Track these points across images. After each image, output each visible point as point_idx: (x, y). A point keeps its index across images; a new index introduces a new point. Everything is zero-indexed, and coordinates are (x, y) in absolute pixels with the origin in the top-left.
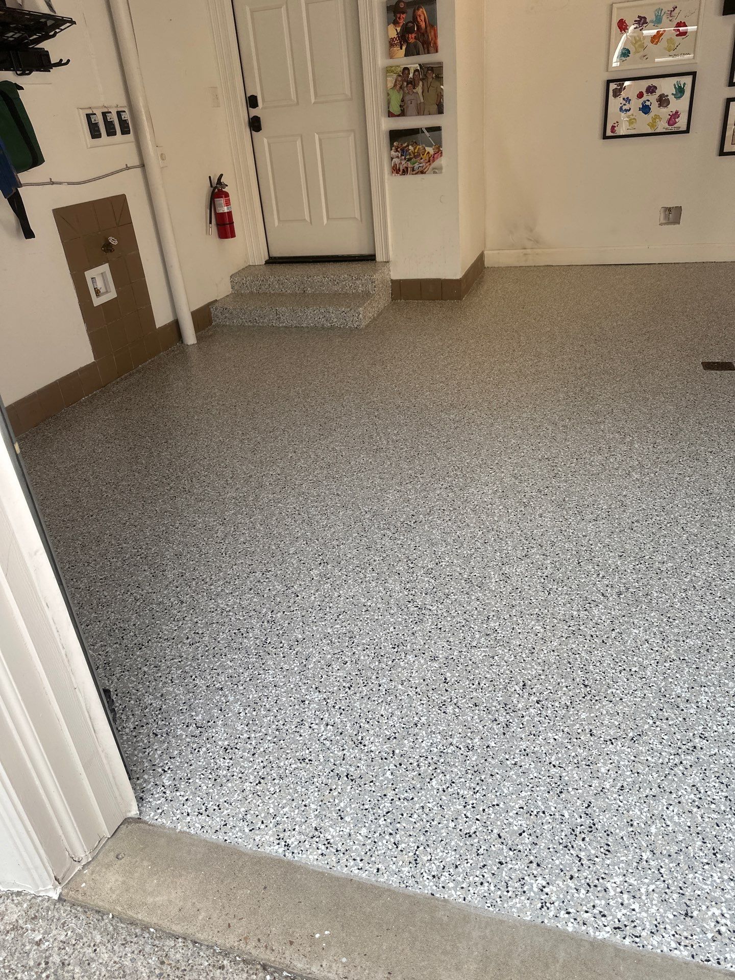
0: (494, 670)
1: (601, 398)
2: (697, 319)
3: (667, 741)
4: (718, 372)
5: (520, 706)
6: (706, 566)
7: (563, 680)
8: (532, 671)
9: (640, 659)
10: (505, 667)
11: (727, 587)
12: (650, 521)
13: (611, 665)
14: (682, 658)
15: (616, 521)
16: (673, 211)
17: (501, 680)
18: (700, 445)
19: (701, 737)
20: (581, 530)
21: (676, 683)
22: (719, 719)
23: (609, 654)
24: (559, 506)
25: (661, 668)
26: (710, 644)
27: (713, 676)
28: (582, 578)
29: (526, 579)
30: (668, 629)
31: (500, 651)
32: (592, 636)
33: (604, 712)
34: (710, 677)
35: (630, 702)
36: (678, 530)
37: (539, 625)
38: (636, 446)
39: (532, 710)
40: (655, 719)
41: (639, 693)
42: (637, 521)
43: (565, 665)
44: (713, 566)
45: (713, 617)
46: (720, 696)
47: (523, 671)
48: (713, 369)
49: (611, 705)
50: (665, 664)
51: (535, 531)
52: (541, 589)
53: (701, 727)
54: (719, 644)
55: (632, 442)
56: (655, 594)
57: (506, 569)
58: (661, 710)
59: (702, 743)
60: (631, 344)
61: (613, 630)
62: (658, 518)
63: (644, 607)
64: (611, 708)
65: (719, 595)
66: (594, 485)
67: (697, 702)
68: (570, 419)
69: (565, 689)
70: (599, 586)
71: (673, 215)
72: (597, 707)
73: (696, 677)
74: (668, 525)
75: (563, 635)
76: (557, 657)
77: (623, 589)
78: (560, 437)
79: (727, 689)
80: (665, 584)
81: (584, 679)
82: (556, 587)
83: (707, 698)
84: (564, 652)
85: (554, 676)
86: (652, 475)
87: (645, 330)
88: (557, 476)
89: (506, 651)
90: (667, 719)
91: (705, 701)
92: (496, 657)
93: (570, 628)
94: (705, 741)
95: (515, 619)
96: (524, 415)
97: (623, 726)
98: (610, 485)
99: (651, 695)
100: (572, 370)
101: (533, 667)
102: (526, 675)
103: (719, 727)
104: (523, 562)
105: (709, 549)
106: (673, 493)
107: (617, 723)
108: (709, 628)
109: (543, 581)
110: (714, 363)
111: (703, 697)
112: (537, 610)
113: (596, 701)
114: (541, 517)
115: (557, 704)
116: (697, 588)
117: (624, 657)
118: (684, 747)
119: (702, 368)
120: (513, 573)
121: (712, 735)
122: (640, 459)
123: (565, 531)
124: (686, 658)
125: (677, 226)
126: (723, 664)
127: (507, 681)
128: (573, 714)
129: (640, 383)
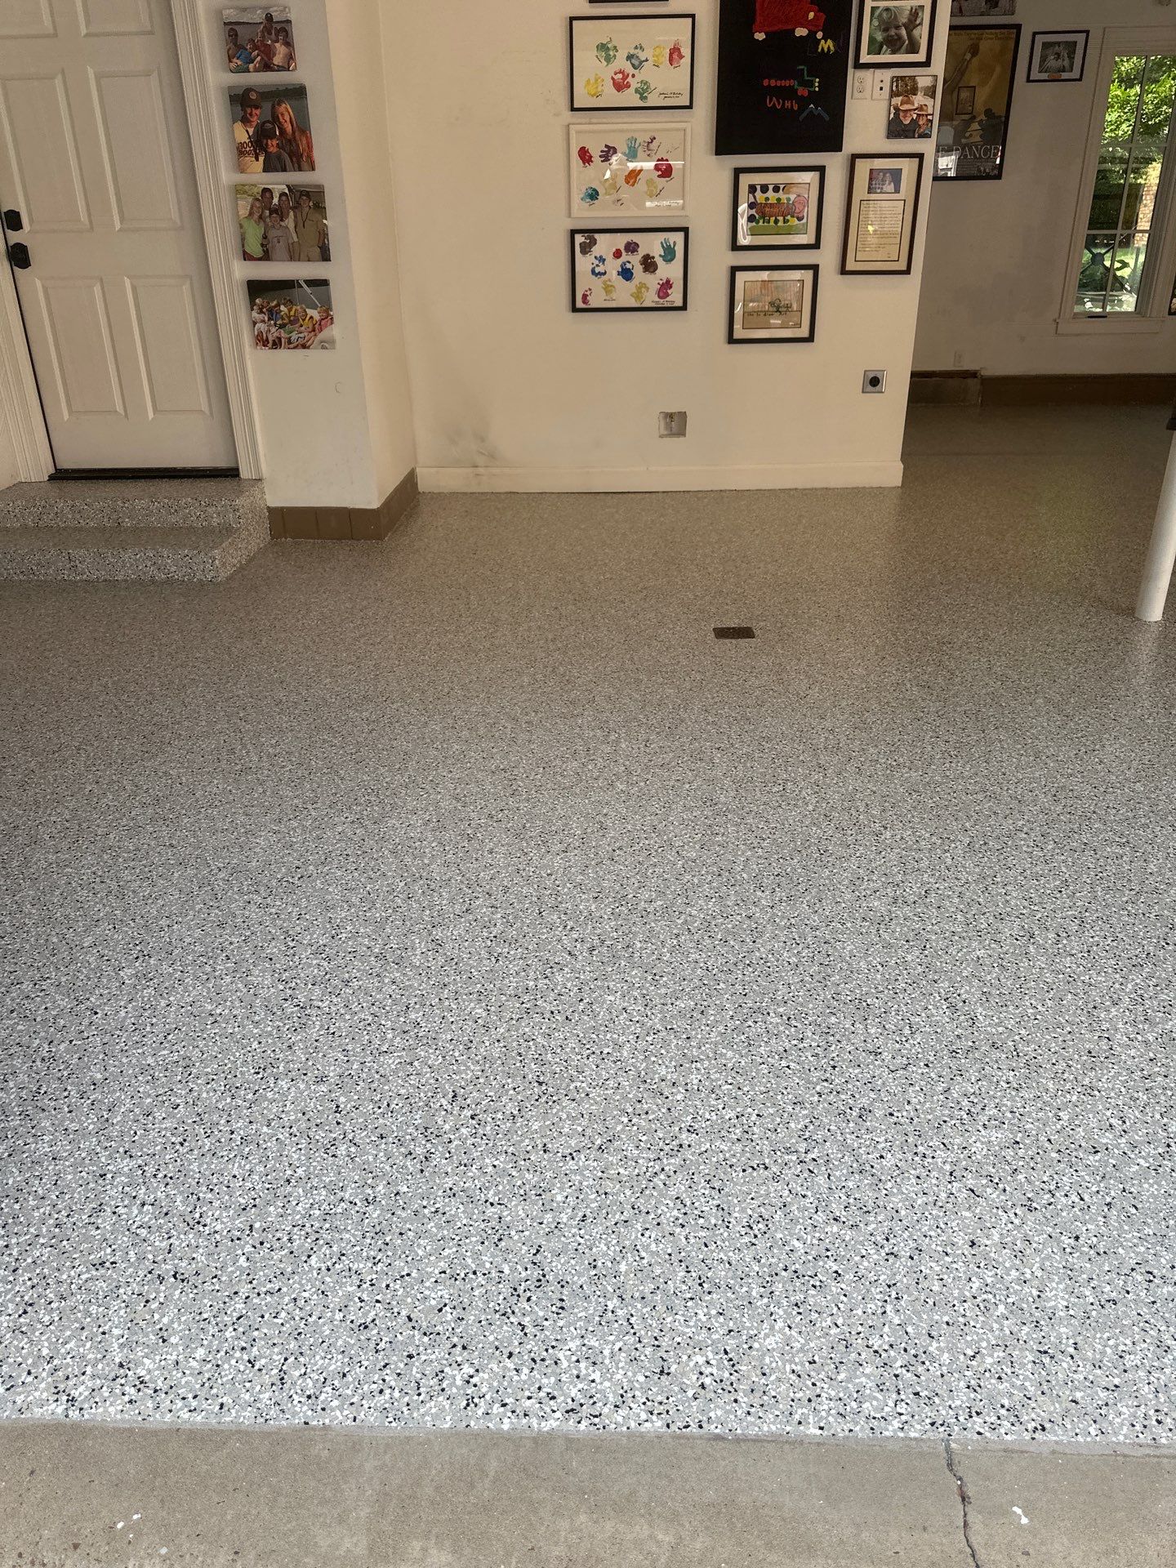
0: (412, 1082)
1: (580, 681)
2: (710, 570)
3: (646, 1142)
4: (734, 641)
5: (447, 1127)
6: (705, 901)
7: (509, 1080)
8: (467, 1074)
9: (615, 1036)
10: (428, 1075)
11: (730, 926)
12: (637, 847)
13: (577, 1050)
14: (669, 1027)
15: (593, 850)
16: (675, 418)
17: (422, 1094)
18: (706, 740)
19: (689, 1131)
20: (545, 866)
21: (660, 1062)
22: (713, 1102)
23: (574, 1035)
24: (517, 836)
25: (641, 1045)
26: (706, 1003)
27: (707, 1046)
28: (543, 934)
29: (466, 944)
30: (653, 991)
31: (422, 1053)
32: (552, 1013)
33: (564, 1116)
34: (703, 1048)
35: (599, 1096)
36: (671, 856)
37: (481, 1007)
38: (623, 746)
39: (464, 1130)
40: (631, 1115)
41: (611, 1083)
42: (620, 848)
43: (513, 1058)
44: (714, 900)
45: (710, 968)
46: (716, 1072)
47: (454, 1076)
48: (727, 637)
49: (574, 1104)
50: (647, 1038)
51: (482, 874)
52: (486, 956)
53: (689, 1118)
54: (718, 1002)
55: (617, 741)
56: (639, 945)
57: (438, 933)
58: (639, 1101)
59: (690, 1139)
60: (622, 605)
61: (582, 1000)
62: (647, 842)
63: (623, 963)
64: (573, 1109)
65: (719, 937)
66: (565, 803)
67: (686, 1084)
68: (536, 712)
69: (512, 1092)
70: (565, 942)
71: (676, 423)
72: (555, 1111)
73: (686, 1051)
74: (660, 850)
75: (514, 1016)
76: (504, 1049)
77: (596, 942)
78: (523, 737)
79: (724, 1062)
80: (651, 930)
81: (537, 1074)
82: (507, 950)
83: (699, 1077)
84: (513, 1041)
85: (498, 1077)
86: (642, 784)
87: (641, 585)
88: (516, 793)
89: (431, 1051)
90: (647, 1113)
91: (695, 1082)
92: (416, 1063)
93: (524, 1005)
94: (694, 1135)
95: (447, 1003)
96: (474, 709)
97: (589, 1132)
98: (587, 801)
99: (627, 1083)
100: (541, 642)
101: (468, 1068)
102: (457, 1081)
103: (713, 1114)
104: (463, 920)
105: (710, 878)
106: (668, 806)
107: (580, 1129)
108: (706, 982)
109: (489, 943)
110: (729, 629)
111: (694, 1076)
112: (479, 986)
113: (554, 1102)
114: (491, 853)
115: (500, 1116)
116: (693, 931)
117: (594, 1036)
118: (667, 1148)
119: (713, 635)
120: (447, 937)
121: (704, 1126)
122: (627, 763)
123: (524, 870)
124: (675, 1026)
125: (682, 439)
126: (721, 1029)
127: (430, 1094)
128: (521, 1126)
129: (631, 659)
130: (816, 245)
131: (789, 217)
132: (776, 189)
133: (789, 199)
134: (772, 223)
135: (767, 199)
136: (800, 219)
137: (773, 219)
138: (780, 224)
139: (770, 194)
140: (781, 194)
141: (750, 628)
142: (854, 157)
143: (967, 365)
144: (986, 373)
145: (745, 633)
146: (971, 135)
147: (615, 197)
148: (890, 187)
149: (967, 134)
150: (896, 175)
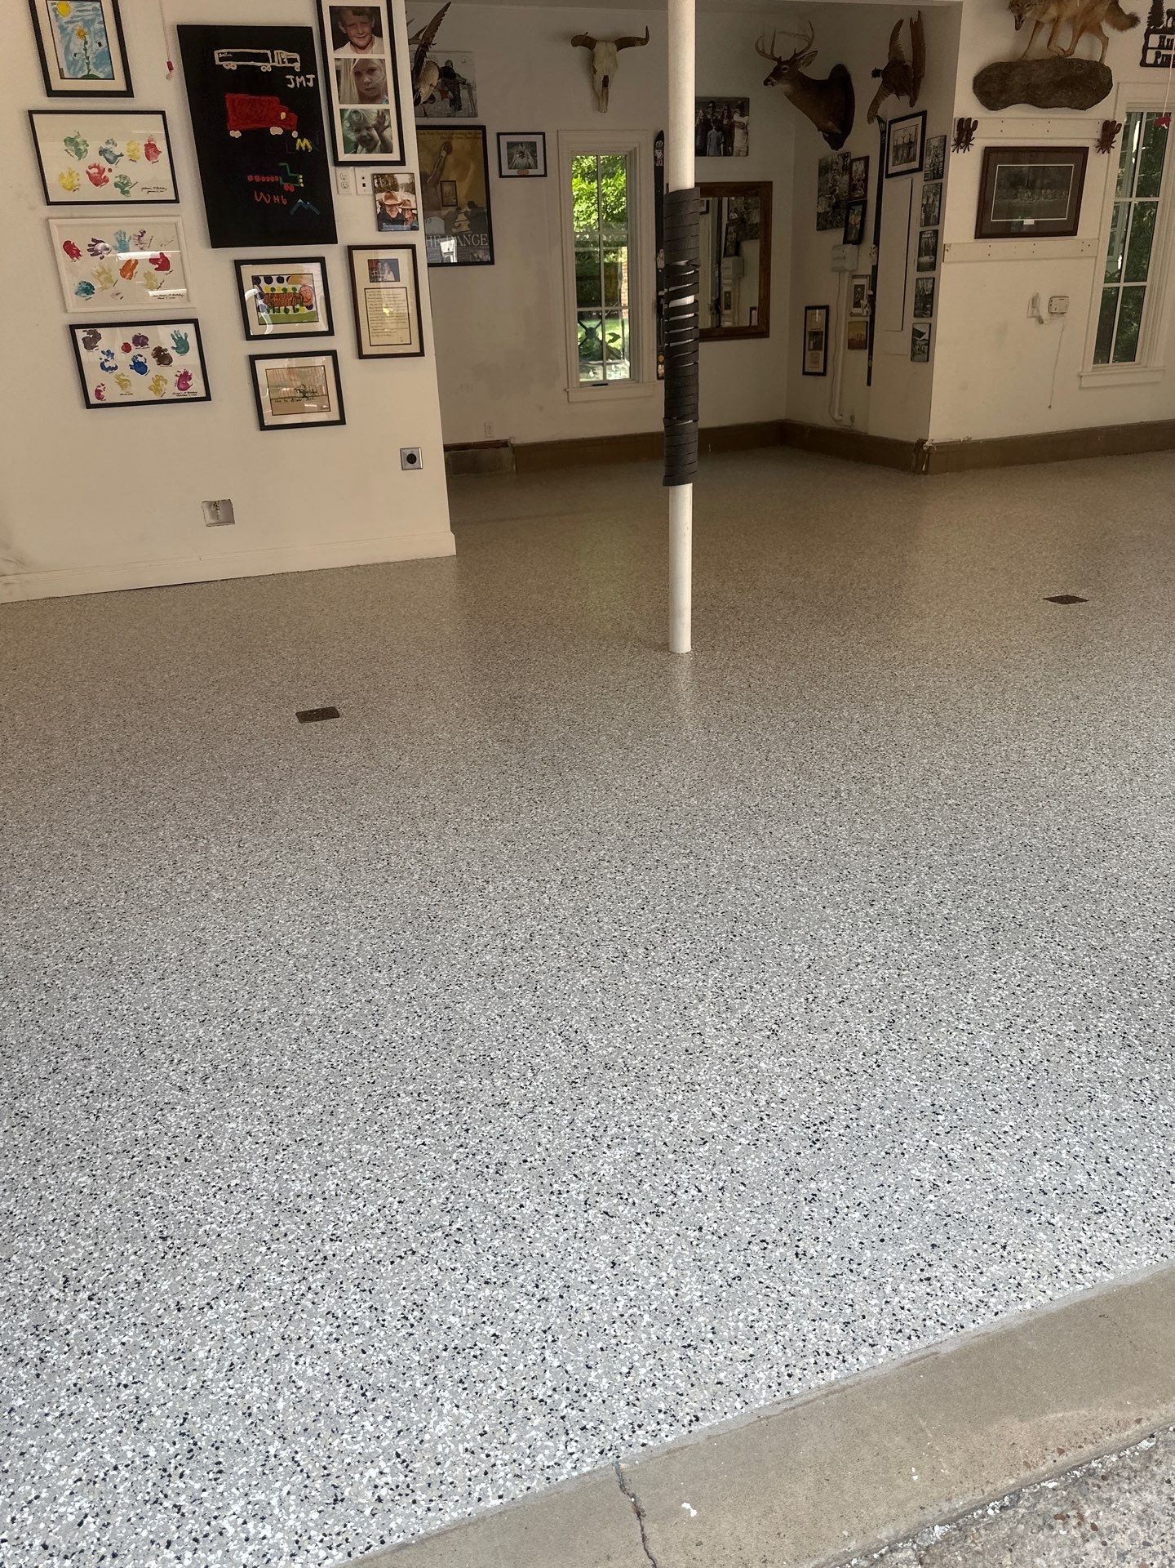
0: (12, 1281)
1: (156, 790)
2: (284, 655)
3: (288, 1267)
4: (318, 723)
5: (61, 1317)
6: (322, 996)
7: (129, 1246)
8: (77, 1253)
9: (242, 1164)
10: (31, 1267)
11: (350, 1016)
12: (242, 956)
13: (201, 1191)
14: (298, 1139)
15: (193, 970)
16: (220, 506)
17: (26, 1291)
18: (303, 829)
19: (331, 1240)
20: (141, 1000)
21: (293, 1177)
22: (353, 1203)
23: (196, 1175)
24: (104, 973)
25: (272, 1164)
26: (334, 1103)
27: (340, 1146)
28: (147, 1075)
29: (58, 1108)
30: (277, 1105)
31: (21, 1245)
32: (168, 1158)
33: (196, 1266)
34: (337, 1150)
35: (231, 1233)
36: (281, 957)
37: (85, 1175)
38: (214, 851)
39: (82, 1316)
40: (269, 1242)
41: (243, 1215)
42: (224, 962)
43: (130, 1220)
44: (331, 993)
45: (335, 1064)
46: (352, 1171)
47: (62, 1259)
48: (312, 720)
49: (206, 1249)
50: (277, 1157)
51: (67, 1026)
52: (84, 1115)
53: (330, 1227)
54: (346, 1098)
55: (207, 848)
56: (256, 1060)
57: (22, 1105)
58: (276, 1225)
59: (333, 1248)
60: (194, 702)
61: (200, 1136)
62: (253, 948)
63: (241, 1084)
64: (205, 1255)
65: (341, 1030)
66: (155, 925)
67: (324, 1192)
68: (109, 832)
69: (133, 1257)
70: (174, 1078)
71: (222, 512)
72: (185, 1263)
73: (319, 1159)
74: (268, 954)
75: (125, 1174)
76: (118, 1213)
77: (209, 1069)
78: (96, 863)
79: (359, 1158)
80: (269, 1040)
81: (160, 1229)
82: (107, 1103)
83: (336, 1181)
84: (127, 1202)
85: (114, 1246)
86: (240, 888)
87: (212, 679)
88: (97, 926)
89: (30, 1239)
90: (286, 1235)
91: (333, 1187)
92: (14, 1258)
93: (135, 1159)
94: (338, 1243)
95: (43, 1180)
97: (225, 1274)
98: (180, 919)
99: (261, 1210)
100: (106, 756)
101: (78, 1246)
102: (67, 1264)
103: (355, 1215)
104: (50, 1082)
105: (324, 971)
106: (271, 905)
107: (215, 1274)
108: (332, 1081)
109: (85, 1101)
110: (312, 711)
111: (330, 1182)
112: (79, 1151)
113: (183, 1254)
114: (75, 999)
115: (122, 1287)
116: (313, 1031)
117: (219, 1171)
118: (311, 1265)
119: (296, 720)
120: (34, 1106)
121: (346, 1230)
122: (221, 868)
123: (116, 1009)
124: (305, 1136)
125: (231, 526)
126: (353, 1125)
127: (36, 1287)
128: (149, 1291)
129: (212, 757)
130: (330, 332)
131: (298, 306)
132: (280, 280)
133: (294, 289)
134: (282, 313)
135: (273, 289)
136: (310, 307)
137: (282, 308)
138: (291, 312)
139: (275, 284)
140: (285, 285)
141: (334, 708)
142: (351, 249)
143: (497, 436)
144: (517, 441)
145: (329, 713)
146: (460, 225)
147: (112, 290)
148: (391, 277)
149: (456, 224)
150: (394, 265)
